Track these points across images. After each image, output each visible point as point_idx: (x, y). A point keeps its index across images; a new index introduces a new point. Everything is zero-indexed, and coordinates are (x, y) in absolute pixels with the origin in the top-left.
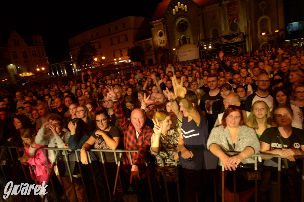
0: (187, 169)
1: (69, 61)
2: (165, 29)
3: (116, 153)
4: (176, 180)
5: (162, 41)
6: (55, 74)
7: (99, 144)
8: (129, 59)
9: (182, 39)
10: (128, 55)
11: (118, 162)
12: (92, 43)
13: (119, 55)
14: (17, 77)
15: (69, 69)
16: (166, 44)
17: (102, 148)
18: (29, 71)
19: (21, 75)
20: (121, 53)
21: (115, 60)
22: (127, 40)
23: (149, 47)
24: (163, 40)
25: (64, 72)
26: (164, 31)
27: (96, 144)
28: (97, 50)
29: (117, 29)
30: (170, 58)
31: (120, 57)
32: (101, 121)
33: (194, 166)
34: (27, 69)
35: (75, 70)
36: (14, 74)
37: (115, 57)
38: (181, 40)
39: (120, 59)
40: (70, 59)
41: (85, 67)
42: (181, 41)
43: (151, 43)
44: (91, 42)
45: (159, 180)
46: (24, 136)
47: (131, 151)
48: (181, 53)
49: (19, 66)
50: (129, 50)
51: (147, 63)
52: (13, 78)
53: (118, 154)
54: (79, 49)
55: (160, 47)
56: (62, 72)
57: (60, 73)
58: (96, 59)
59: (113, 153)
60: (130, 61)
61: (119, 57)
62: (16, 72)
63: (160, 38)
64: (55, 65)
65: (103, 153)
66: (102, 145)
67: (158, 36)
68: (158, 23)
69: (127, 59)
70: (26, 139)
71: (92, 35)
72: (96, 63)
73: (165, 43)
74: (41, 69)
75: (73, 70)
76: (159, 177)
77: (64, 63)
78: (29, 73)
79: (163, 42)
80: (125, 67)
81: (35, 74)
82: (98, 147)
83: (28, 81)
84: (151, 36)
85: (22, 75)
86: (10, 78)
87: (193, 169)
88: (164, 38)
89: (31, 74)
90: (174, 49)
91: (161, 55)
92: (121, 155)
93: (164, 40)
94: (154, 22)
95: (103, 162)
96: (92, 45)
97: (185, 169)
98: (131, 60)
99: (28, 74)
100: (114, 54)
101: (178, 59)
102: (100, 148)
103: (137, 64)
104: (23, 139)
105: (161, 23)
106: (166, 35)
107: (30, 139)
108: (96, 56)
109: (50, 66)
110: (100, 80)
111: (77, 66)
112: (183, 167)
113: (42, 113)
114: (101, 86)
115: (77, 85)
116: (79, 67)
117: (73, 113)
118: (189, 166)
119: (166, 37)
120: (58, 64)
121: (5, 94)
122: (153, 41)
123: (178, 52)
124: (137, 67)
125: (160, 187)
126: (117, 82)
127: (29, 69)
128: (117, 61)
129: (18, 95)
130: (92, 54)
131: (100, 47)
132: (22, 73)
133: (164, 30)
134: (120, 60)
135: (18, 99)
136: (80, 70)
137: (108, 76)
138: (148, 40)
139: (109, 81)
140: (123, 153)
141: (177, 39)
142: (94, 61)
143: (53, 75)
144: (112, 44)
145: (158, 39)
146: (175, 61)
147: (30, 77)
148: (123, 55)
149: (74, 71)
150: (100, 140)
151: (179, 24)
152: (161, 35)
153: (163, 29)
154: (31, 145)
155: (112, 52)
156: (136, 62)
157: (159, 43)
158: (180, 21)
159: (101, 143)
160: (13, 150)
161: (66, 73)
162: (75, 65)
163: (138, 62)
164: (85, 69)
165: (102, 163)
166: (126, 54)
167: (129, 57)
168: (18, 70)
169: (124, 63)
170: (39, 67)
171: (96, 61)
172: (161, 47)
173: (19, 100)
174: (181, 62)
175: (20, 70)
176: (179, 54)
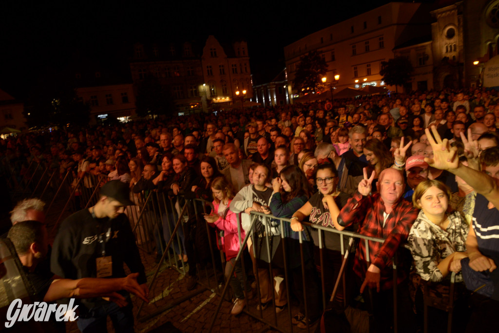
0: (476, 293)
1: (283, 82)
2: (461, 23)
3: (344, 235)
4: (448, 307)
5: (451, 46)
6: (260, 100)
7: (317, 216)
8: (382, 80)
9: (496, 42)
10: (381, 73)
11: (345, 253)
12: (321, 52)
13: (365, 74)
14: (209, 102)
15: (281, 94)
16: (459, 53)
17: (320, 224)
18: (225, 95)
19: (214, 99)
20: (368, 69)
21: (357, 81)
22: (381, 46)
23: (423, 59)
24: (455, 45)
25: (272, 98)
26: (458, 28)
27: (313, 216)
28: (328, 64)
29: (365, 27)
30: (464, 81)
31: (366, 76)
32: (325, 180)
33: (493, 290)
34: (223, 92)
35: (290, 95)
36: (206, 98)
37: (356, 77)
38: (494, 43)
39: (365, 80)
40: (284, 78)
41: (306, 91)
42: (494, 46)
43: (428, 51)
44: (320, 50)
45: (414, 299)
46: (215, 187)
47: (371, 239)
48: (490, 69)
49: (213, 87)
50: (384, 64)
51: (415, 88)
52: (205, 103)
53: (346, 238)
54: (300, 62)
55: (446, 58)
56: (270, 98)
57: (267, 99)
58: (324, 80)
59: (339, 235)
60: (383, 83)
61: (364, 77)
62: (208, 95)
63: (448, 41)
64: (261, 87)
65: (323, 231)
66: (321, 218)
67: (444, 37)
68: (448, 13)
69: (379, 81)
70: (217, 191)
71: (322, 39)
72: (323, 86)
73: (458, 50)
74: (241, 93)
75: (287, 95)
76: (415, 294)
77: (275, 84)
78: (225, 98)
79: (453, 49)
80: (373, 95)
81: (233, 99)
82: (314, 220)
83: (223, 109)
84: (430, 37)
85: (216, 99)
86: (201, 103)
87: (488, 296)
88: (455, 41)
89: (228, 99)
90: (476, 63)
91: (446, 74)
92: (351, 240)
93: (457, 44)
94: (440, 10)
95: (321, 247)
96: (321, 55)
97: (471, 291)
98: (385, 82)
99: (223, 98)
100: (355, 72)
101: (481, 82)
102: (317, 223)
103: (397, 88)
104: (214, 190)
105: (453, 11)
106: (462, 34)
107: (223, 191)
108: (324, 75)
109: (254, 89)
110: (328, 115)
111: (293, 89)
112: (468, 287)
113: (233, 158)
114: (329, 124)
115: (291, 120)
116: (296, 91)
117: (280, 162)
118: (481, 288)
119: (461, 38)
120: (266, 86)
121: (194, 126)
122: (433, 48)
123: (484, 69)
124: (395, 95)
125: (415, 311)
126: (357, 119)
127: (226, 92)
128: (360, 83)
129: (210, 128)
130: (318, 71)
131: (333, 59)
132: (216, 97)
133: (459, 24)
134: (365, 82)
135: (210, 133)
136: (298, 96)
137: (342, 109)
138: (423, 46)
139: (343, 116)
140: (355, 238)
141: (486, 42)
142: (321, 82)
143: (257, 102)
144: (354, 53)
145: (444, 43)
146: (475, 86)
147: (226, 103)
148: (372, 73)
149: (287, 98)
150: (319, 211)
151: (493, 11)
152: (450, 35)
153: (457, 24)
154: (221, 202)
155: (353, 68)
156: (394, 86)
157: (444, 50)
158: (496, 6)
159: (320, 215)
160: (199, 204)
161: (275, 99)
162: (290, 88)
163: (398, 87)
164: (306, 94)
165: (319, 247)
166: (378, 71)
167: (382, 77)
168: (211, 93)
169: (371, 87)
170: (239, 90)
171: (325, 83)
172: (448, 58)
173: (211, 135)
174: (487, 88)
175: (214, 93)
176: (486, 72)
